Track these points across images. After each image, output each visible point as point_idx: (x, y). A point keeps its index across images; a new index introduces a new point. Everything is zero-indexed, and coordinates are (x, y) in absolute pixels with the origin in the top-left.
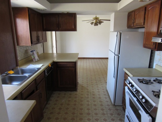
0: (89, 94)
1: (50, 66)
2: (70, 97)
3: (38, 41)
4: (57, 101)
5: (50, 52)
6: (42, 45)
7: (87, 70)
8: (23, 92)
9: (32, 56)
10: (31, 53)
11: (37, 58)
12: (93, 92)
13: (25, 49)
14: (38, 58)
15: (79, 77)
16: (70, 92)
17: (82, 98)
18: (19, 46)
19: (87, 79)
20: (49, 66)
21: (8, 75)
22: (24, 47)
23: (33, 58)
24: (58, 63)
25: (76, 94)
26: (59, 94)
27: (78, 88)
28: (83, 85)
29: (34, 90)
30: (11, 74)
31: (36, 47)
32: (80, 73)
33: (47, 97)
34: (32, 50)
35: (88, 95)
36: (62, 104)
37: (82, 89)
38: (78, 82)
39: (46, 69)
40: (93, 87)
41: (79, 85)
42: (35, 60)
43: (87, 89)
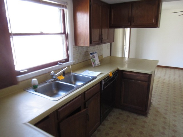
0: (167, 127)
1: (111, 75)
2: (134, 124)
3: (101, 41)
4: (114, 123)
5: (119, 55)
6: (109, 46)
7: (169, 87)
8: (59, 111)
9: (92, 59)
10: (91, 56)
11: (97, 62)
12: (175, 126)
13: (85, 50)
14: (99, 63)
15: (154, 95)
16: (135, 116)
17: (153, 130)
18: (77, 46)
19: (167, 100)
20: (109, 76)
21: (56, 80)
22: (83, 48)
23: (92, 62)
24: (124, 72)
25: (145, 122)
26: (120, 114)
27: (150, 112)
28: (159, 110)
29: (80, 107)
30: (59, 80)
31: (100, 48)
32: (156, 88)
33: (101, 116)
34: (92, 52)
35: (164, 128)
36: (120, 132)
37: (156, 115)
38: (151, 103)
39: (103, 80)
40: (175, 116)
41: (151, 108)
42: (95, 65)
43: (165, 118)
